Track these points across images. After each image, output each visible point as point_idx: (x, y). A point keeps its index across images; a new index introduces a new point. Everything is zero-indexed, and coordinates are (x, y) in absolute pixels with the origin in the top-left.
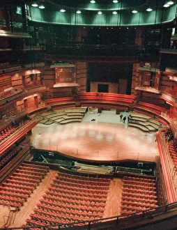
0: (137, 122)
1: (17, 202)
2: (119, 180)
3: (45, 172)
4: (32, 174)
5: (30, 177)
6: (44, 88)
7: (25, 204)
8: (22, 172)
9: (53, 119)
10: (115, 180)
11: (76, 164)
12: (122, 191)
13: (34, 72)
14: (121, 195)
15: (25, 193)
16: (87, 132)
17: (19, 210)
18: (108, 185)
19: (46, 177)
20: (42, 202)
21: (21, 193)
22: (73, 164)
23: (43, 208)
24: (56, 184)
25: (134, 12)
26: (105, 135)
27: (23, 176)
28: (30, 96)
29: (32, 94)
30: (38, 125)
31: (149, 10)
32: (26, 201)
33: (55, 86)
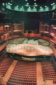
0: (41, 43)
1: (3, 73)
2: (39, 63)
3: (13, 61)
4: (8, 62)
5: (7, 63)
6: (11, 32)
7: (6, 73)
8: (4, 61)
9: (13, 42)
10: (38, 62)
11: (23, 58)
12: (41, 66)
13: (7, 26)
14: (41, 68)
15: (6, 69)
16: (24, 47)
17: (4, 76)
18: (36, 64)
19: (13, 63)
20: (13, 72)
21: (4, 69)
22: (21, 58)
23: (14, 74)
24: (17, 65)
25: (41, 7)
26: (31, 47)
27: (5, 62)
28: (6, 34)
29: (7, 33)
30: (9, 45)
31: (46, 7)
32: (7, 72)
33: (14, 31)
